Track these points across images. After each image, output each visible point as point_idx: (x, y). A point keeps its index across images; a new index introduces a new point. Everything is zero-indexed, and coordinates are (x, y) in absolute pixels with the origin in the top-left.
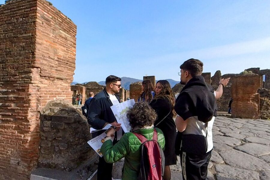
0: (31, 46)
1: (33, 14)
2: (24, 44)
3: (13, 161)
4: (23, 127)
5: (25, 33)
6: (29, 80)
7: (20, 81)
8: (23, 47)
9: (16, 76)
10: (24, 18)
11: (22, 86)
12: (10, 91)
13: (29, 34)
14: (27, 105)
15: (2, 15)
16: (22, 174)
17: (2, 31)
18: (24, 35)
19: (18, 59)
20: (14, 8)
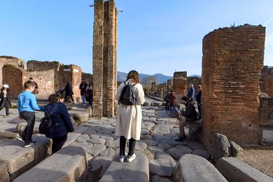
0: (260, 57)
1: (262, 38)
2: (253, 55)
3: (244, 124)
4: (253, 104)
5: (255, 49)
6: (258, 77)
7: (250, 77)
8: (253, 57)
9: (246, 74)
10: (254, 39)
11: (252, 81)
12: (241, 83)
13: (259, 50)
14: (257, 91)
15: (233, 35)
16: (252, 131)
17: (233, 45)
18: (254, 50)
19: (248, 64)
20: (244, 32)
